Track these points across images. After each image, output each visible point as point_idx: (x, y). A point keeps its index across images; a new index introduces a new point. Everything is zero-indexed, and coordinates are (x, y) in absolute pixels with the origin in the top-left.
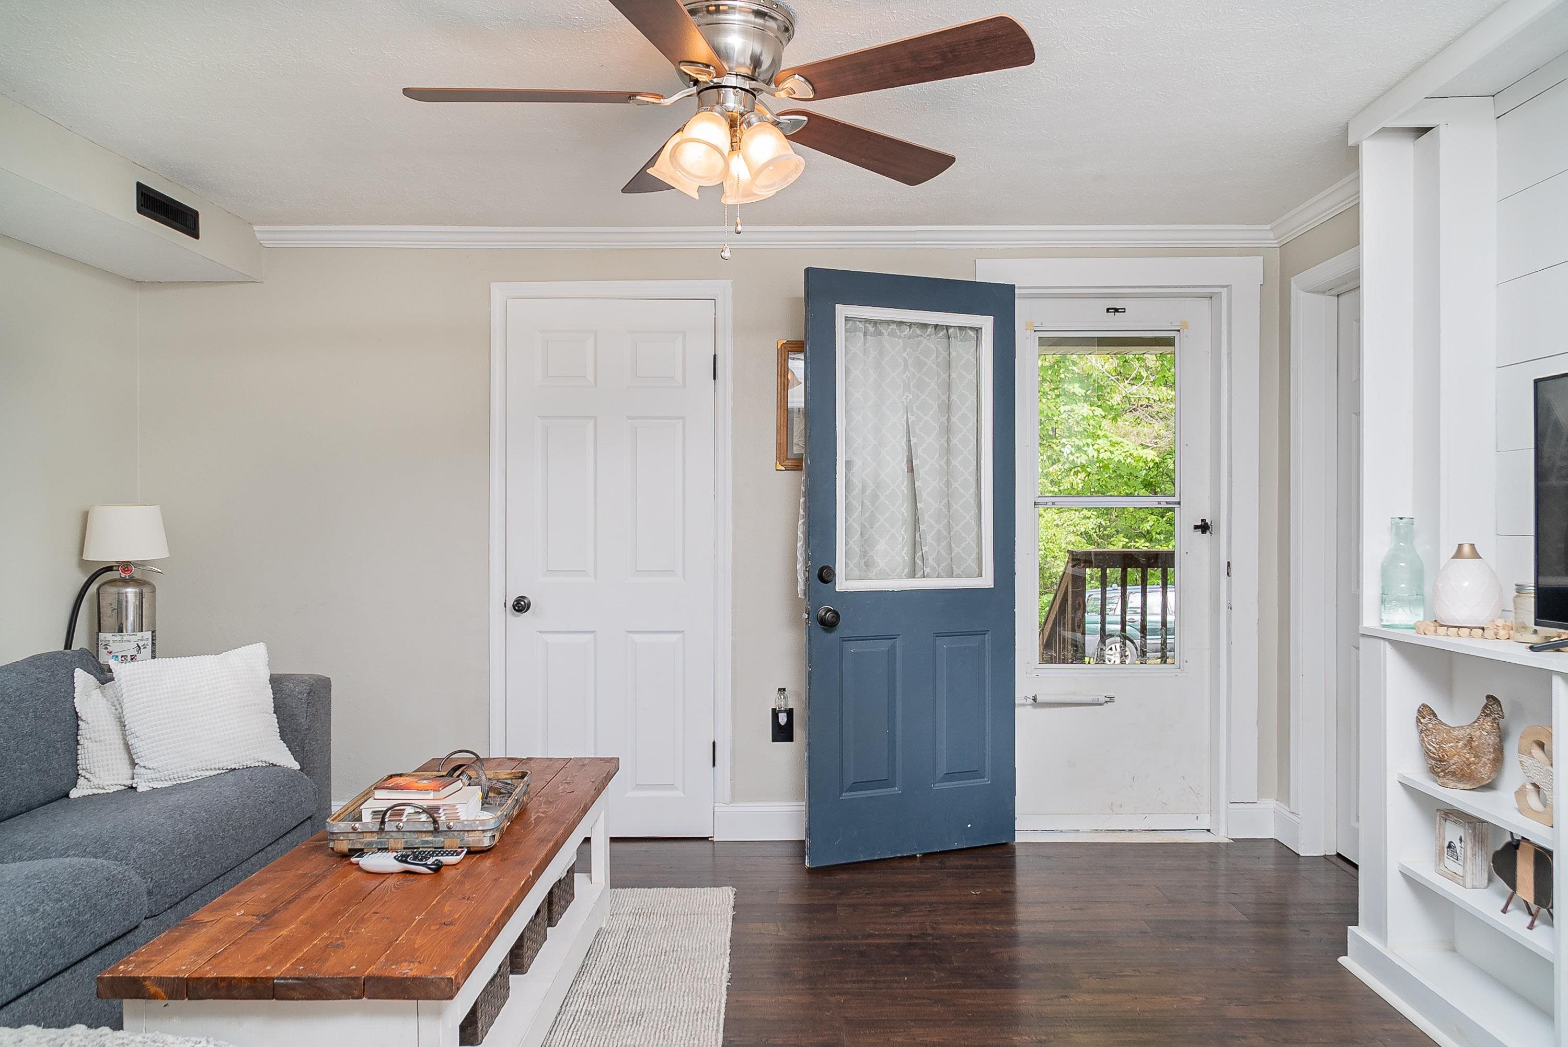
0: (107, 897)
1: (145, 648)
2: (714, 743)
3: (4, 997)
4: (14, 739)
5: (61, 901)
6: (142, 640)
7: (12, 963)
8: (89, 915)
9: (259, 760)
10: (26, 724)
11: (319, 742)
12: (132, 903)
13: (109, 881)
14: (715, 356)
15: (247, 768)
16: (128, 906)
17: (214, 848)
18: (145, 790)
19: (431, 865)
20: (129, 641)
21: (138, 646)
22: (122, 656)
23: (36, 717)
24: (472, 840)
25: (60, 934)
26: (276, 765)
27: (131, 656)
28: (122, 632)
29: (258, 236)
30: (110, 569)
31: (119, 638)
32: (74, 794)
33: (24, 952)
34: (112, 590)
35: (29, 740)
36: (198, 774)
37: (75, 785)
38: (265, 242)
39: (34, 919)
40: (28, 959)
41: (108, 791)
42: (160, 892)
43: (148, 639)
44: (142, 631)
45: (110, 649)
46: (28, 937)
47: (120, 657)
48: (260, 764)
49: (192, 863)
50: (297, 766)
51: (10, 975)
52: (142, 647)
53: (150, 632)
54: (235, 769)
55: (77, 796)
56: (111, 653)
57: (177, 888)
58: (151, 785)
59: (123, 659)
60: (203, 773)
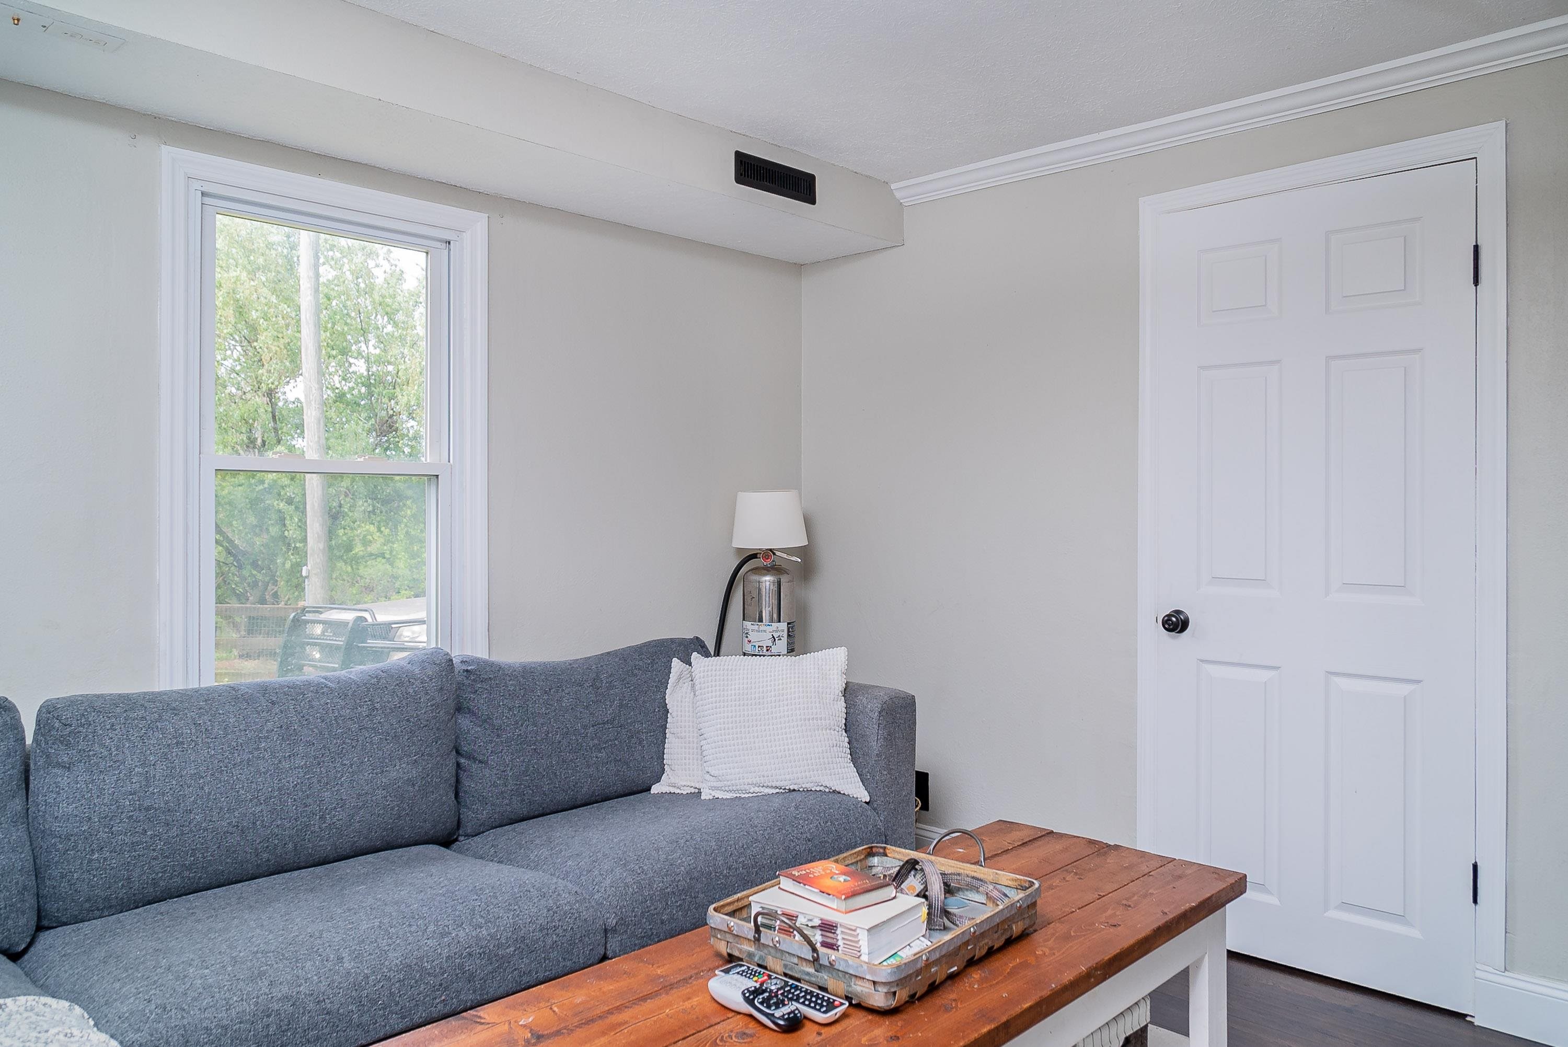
0: (541, 930)
1: (781, 639)
2: (1475, 867)
3: (388, 1028)
4: (593, 726)
5: (481, 928)
6: (776, 631)
7: (399, 992)
8: (512, 949)
9: (820, 784)
10: (609, 712)
11: (893, 772)
12: (577, 941)
13: (551, 912)
14: (1476, 248)
15: (808, 790)
16: (571, 945)
17: (711, 887)
18: (707, 798)
19: (779, 1018)
20: (765, 631)
21: (773, 637)
22: (759, 647)
23: (621, 706)
24: (861, 989)
25: (469, 966)
26: (839, 793)
27: (767, 647)
28: (762, 622)
29: (898, 195)
30: (754, 556)
31: (756, 627)
32: (655, 789)
33: (416, 982)
34: (754, 577)
35: (609, 728)
36: (757, 789)
37: (658, 780)
38: (905, 200)
39: (439, 945)
40: (421, 989)
41: (682, 792)
42: (626, 931)
43: (783, 631)
44: (780, 621)
45: (750, 638)
46: (426, 964)
47: (757, 647)
48: (822, 788)
49: (677, 902)
50: (863, 795)
51: (397, 1005)
52: (777, 639)
53: (786, 623)
54: (794, 790)
55: (656, 792)
56: (750, 642)
57: (651, 929)
58: (713, 793)
59: (760, 649)
60: (762, 790)
